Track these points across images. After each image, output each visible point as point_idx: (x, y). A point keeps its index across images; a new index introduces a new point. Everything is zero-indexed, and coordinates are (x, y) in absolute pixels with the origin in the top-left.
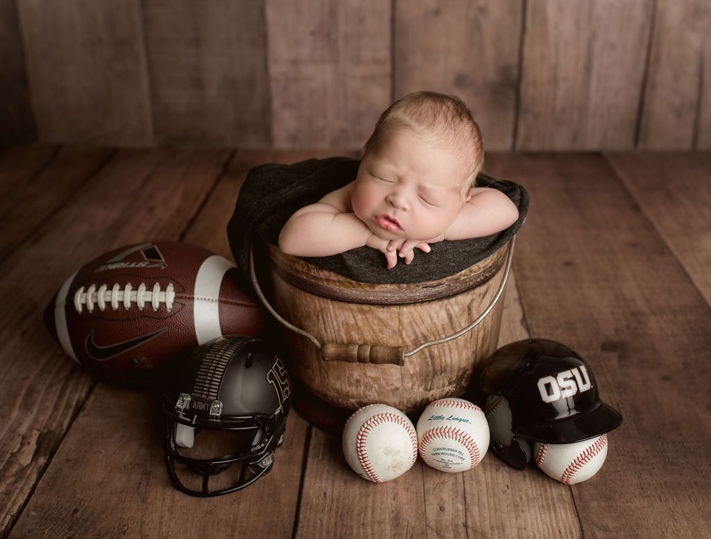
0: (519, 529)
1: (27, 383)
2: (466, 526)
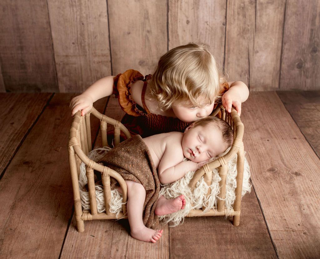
0: (145, 257)
2: (125, 256)
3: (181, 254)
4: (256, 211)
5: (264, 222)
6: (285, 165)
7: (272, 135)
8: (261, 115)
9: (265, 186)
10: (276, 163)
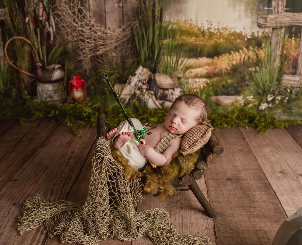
0: (197, 224)
1: (50, 188)
2: (182, 223)
3: (222, 223)
4: (274, 198)
5: (280, 205)
6: (292, 169)
7: (279, 149)
8: (269, 136)
9: (278, 183)
10: (284, 168)
